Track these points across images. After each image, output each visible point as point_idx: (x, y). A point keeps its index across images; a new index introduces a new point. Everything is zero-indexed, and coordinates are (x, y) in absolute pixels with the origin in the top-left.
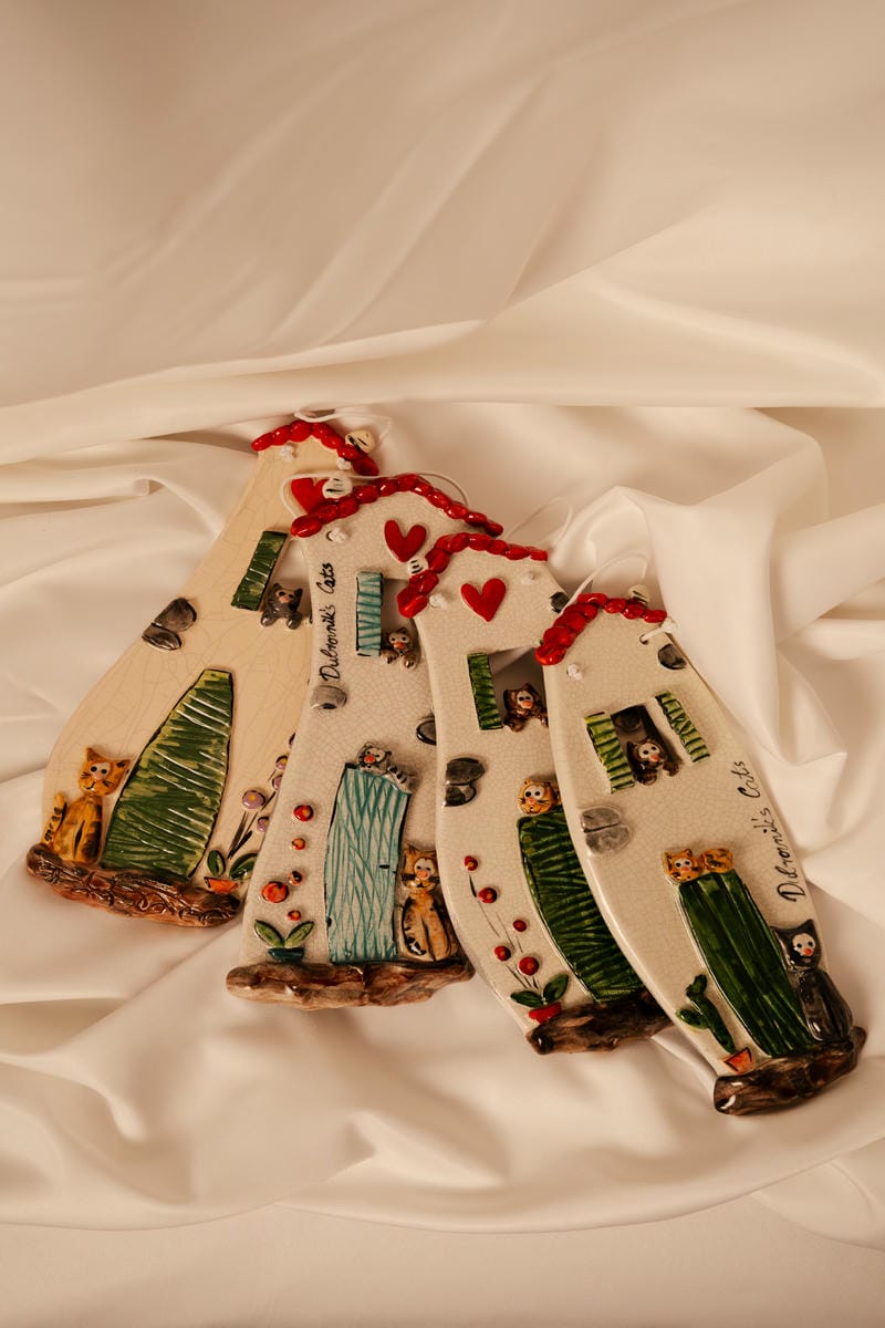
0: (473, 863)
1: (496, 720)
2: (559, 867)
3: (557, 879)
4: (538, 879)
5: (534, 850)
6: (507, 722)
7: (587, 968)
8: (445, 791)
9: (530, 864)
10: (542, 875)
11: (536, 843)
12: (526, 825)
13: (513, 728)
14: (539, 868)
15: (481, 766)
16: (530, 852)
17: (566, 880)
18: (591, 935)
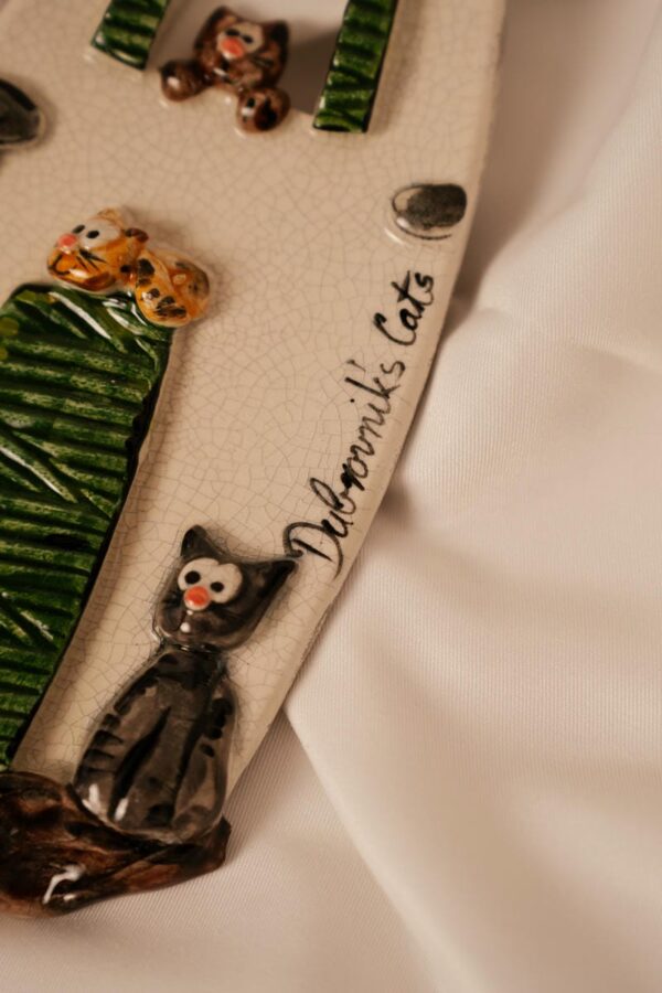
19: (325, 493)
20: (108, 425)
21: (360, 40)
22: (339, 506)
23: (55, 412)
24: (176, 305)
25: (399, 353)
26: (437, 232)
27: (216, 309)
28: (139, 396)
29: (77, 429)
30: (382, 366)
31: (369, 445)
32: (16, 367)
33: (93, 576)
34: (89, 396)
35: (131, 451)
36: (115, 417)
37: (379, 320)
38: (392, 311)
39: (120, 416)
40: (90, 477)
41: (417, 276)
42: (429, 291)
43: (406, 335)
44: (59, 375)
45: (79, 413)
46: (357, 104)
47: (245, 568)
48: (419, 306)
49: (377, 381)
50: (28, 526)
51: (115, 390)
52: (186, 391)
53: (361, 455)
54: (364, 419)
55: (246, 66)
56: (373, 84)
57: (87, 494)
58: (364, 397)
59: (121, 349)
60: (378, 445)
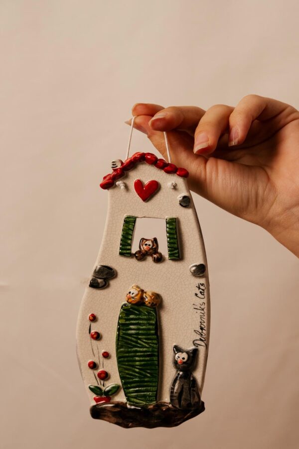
0: (93, 318)
1: (128, 251)
2: (133, 332)
3: (130, 338)
4: (121, 335)
5: (124, 321)
7: (129, 385)
8: (91, 279)
9: (120, 327)
10: (124, 334)
11: (126, 317)
12: (125, 308)
14: (124, 330)
16: (122, 321)
17: (134, 340)
18: (137, 370)
19: (198, 333)
20: (149, 329)
22: (202, 335)
23: (138, 329)
25: (203, 301)
26: (201, 275)
29: (144, 332)
30: (200, 304)
32: (128, 322)
33: (158, 361)
34: (144, 324)
35: (156, 334)
37: (196, 295)
38: (198, 292)
39: (152, 327)
40: (150, 341)
41: (201, 284)
42: (204, 286)
43: (202, 296)
44: (136, 322)
45: (143, 329)
46: (176, 253)
47: (187, 353)
48: (203, 290)
49: (200, 307)
50: (142, 354)
51: (149, 322)
53: (202, 324)
54: (201, 316)
56: (178, 249)
57: (151, 345)
58: (199, 311)
59: (147, 314)
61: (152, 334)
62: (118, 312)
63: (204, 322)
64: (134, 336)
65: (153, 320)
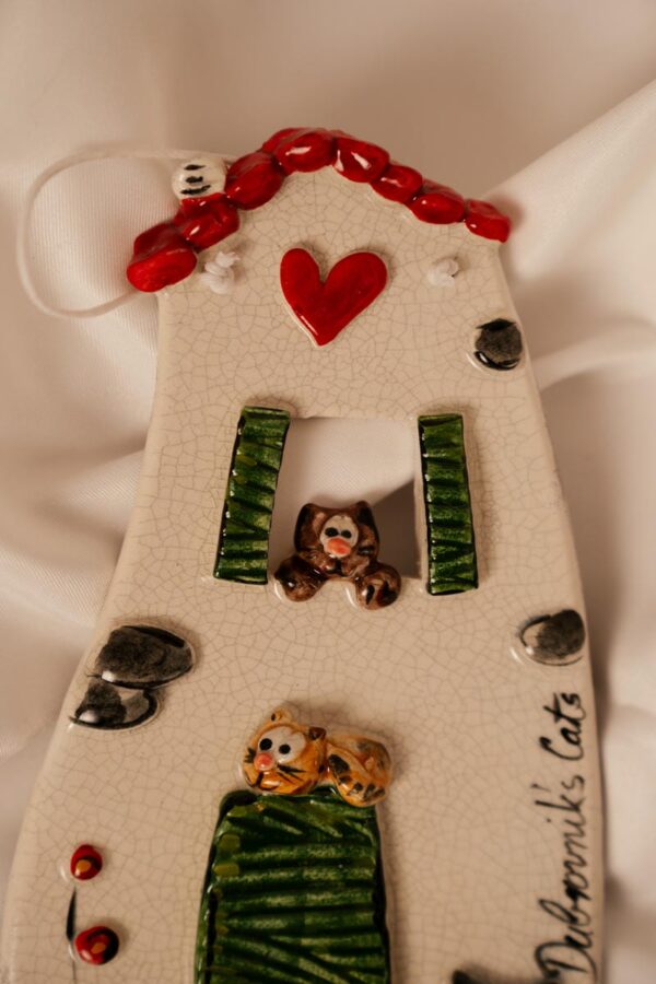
0: (90, 860)
1: (255, 564)
2: (278, 923)
3: (262, 949)
4: (220, 938)
5: (236, 869)
6: (283, 575)
8: (85, 689)
9: (217, 900)
10: (234, 932)
11: (246, 856)
12: (238, 812)
13: (288, 590)
14: (232, 914)
15: (189, 653)
16: (228, 872)
17: (282, 957)
19: (557, 911)
20: (351, 908)
21: (448, 515)
22: (573, 920)
23: (301, 910)
24: (377, 789)
25: (573, 768)
26: (570, 658)
27: (400, 771)
28: (368, 873)
29: (327, 920)
30: (563, 784)
31: (579, 857)
32: (251, 878)
34: (324, 886)
35: (379, 925)
36: (354, 898)
37: (545, 743)
38: (552, 730)
39: (359, 896)
40: (353, 960)
41: (564, 696)
42: (579, 707)
43: (571, 750)
44: (292, 875)
45: (321, 904)
46: (464, 568)
48: (575, 722)
49: (564, 798)
51: (345, 874)
52: (399, 849)
53: (576, 868)
54: (567, 835)
55: (355, 559)
56: (471, 548)
57: (356, 975)
58: (558, 816)
59: (336, 834)
60: (587, 856)
61: (362, 930)
62: (200, 828)
63: (583, 863)
64: (282, 939)
65: (364, 864)
